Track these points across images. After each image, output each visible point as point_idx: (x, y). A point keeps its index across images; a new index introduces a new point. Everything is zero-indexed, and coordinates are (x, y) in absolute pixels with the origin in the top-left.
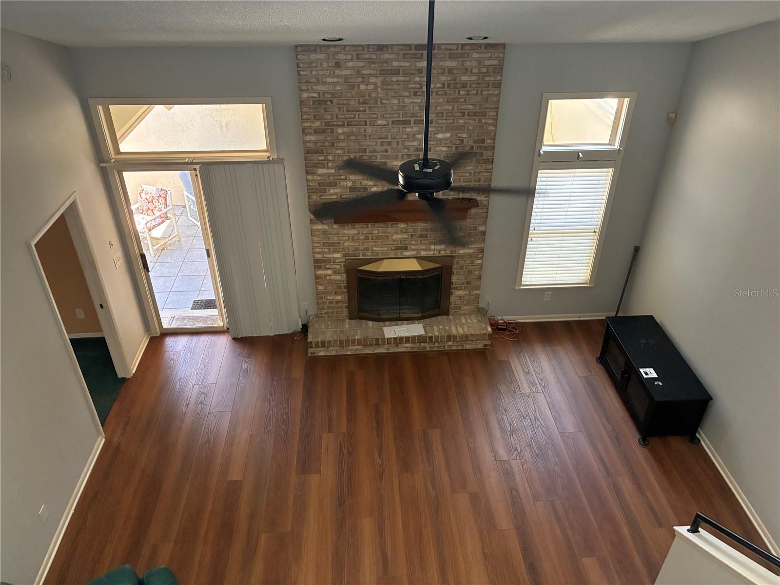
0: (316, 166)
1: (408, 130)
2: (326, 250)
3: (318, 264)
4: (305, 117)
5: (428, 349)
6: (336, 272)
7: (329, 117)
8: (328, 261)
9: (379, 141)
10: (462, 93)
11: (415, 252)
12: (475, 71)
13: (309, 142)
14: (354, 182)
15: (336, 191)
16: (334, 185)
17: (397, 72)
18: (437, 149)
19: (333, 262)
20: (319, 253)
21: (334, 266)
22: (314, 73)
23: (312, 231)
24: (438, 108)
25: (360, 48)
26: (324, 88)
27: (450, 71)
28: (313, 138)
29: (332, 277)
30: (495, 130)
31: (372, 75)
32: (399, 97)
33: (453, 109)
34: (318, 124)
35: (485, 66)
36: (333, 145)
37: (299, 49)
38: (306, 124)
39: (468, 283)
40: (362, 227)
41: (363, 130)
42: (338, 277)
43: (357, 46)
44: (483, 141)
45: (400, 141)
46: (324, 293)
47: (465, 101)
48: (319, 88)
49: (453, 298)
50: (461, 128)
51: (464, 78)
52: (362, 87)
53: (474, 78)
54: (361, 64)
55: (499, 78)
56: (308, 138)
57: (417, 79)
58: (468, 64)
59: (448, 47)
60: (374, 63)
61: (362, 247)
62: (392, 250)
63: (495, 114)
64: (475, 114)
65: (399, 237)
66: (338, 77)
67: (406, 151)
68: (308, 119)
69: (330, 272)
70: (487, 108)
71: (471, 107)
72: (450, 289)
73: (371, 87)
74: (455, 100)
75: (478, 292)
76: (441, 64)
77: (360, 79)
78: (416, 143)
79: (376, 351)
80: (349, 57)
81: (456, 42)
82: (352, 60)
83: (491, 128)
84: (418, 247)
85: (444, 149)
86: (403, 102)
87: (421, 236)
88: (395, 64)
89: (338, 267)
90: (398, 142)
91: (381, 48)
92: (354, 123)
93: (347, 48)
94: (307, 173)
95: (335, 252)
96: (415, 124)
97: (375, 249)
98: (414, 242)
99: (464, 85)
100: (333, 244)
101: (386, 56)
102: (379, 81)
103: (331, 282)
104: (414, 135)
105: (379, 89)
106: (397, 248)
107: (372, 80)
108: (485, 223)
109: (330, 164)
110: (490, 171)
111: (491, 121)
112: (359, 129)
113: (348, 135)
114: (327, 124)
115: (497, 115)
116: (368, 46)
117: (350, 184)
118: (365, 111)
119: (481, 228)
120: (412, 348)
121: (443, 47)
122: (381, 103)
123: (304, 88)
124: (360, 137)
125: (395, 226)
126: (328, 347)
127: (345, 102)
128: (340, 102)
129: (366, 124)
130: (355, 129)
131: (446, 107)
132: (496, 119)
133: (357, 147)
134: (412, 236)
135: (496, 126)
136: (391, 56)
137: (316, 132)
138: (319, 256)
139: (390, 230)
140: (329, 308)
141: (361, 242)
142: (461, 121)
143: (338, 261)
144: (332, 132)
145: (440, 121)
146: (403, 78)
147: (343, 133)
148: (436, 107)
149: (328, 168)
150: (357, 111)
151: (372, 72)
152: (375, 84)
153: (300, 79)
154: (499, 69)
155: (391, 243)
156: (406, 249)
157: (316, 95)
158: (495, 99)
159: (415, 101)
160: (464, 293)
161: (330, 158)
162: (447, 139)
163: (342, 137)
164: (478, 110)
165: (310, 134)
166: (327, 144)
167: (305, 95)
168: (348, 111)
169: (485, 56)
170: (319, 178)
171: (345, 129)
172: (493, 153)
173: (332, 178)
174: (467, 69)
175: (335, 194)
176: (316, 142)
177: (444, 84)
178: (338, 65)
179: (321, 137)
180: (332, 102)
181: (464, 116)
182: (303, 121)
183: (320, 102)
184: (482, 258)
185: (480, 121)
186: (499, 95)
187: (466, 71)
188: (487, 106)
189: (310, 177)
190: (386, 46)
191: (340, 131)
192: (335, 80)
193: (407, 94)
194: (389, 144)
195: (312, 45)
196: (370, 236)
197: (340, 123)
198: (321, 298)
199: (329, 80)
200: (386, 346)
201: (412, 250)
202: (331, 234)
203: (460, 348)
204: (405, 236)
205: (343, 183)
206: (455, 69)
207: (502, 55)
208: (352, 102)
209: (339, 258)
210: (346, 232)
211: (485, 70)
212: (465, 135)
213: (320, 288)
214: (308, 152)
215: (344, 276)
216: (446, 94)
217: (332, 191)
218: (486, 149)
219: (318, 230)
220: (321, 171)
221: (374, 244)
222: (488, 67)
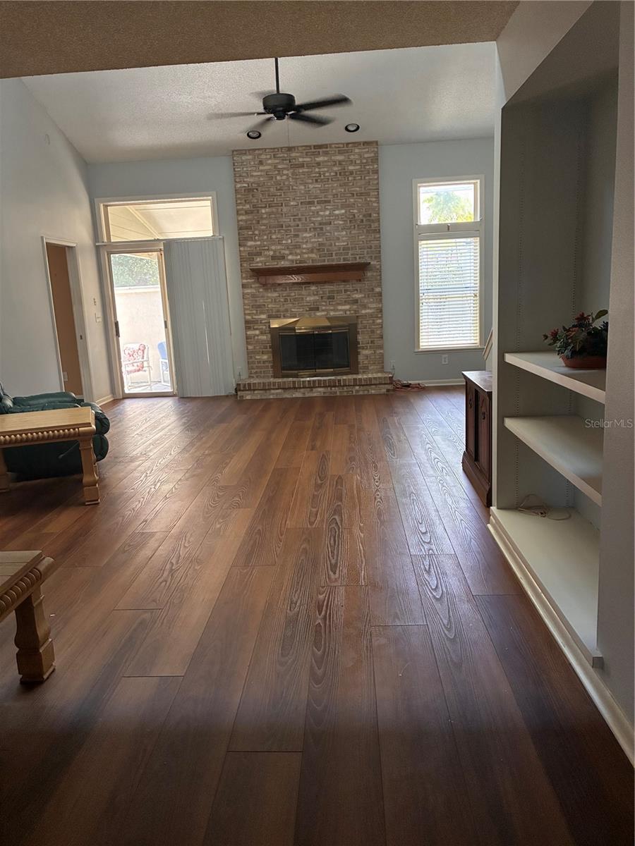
0: (246, 239)
1: (313, 208)
2: (254, 312)
3: (249, 324)
4: (239, 201)
5: (338, 394)
6: (262, 333)
7: (255, 201)
8: (255, 322)
9: (292, 218)
10: (350, 179)
11: (326, 313)
12: (358, 162)
13: (241, 221)
14: (275, 251)
15: (262, 259)
16: (259, 254)
17: (302, 166)
18: (336, 222)
19: (261, 323)
20: (249, 314)
21: (261, 327)
22: (245, 169)
23: (244, 295)
24: (334, 191)
25: (276, 150)
26: (252, 180)
27: (340, 163)
28: (244, 218)
29: (259, 337)
30: (379, 206)
31: (284, 169)
32: (305, 184)
33: (345, 191)
34: (248, 206)
35: (365, 158)
36: (258, 222)
37: (235, 153)
38: (238, 207)
39: (372, 342)
40: (282, 290)
41: (280, 210)
42: (264, 337)
43: (274, 149)
44: (370, 215)
45: (308, 217)
46: (252, 352)
47: (353, 185)
48: (248, 180)
49: (360, 358)
50: (352, 206)
51: (351, 168)
52: (278, 178)
53: (358, 167)
54: (277, 161)
55: (376, 166)
56: (240, 218)
57: (317, 170)
58: (352, 157)
59: (337, 146)
60: (286, 160)
61: (282, 309)
62: (307, 311)
63: (376, 193)
64: (361, 194)
65: (312, 298)
66: (262, 171)
67: (312, 225)
68: (240, 203)
69: (257, 332)
70: (370, 189)
71: (358, 189)
72: (357, 348)
73: (284, 177)
74: (345, 184)
75: (381, 351)
76: (333, 158)
77: (277, 172)
78: (319, 219)
79: (294, 396)
80: (268, 157)
81: (343, 142)
82: (270, 158)
83: (375, 205)
84: (328, 308)
85: (341, 222)
86: (308, 188)
87: (329, 298)
88: (301, 160)
89: (264, 327)
90: (306, 218)
91: (290, 149)
92: (273, 205)
93: (267, 150)
94: (240, 245)
95: (262, 313)
96: (318, 203)
97: (293, 310)
98: (324, 303)
99: (351, 173)
100: (259, 306)
101: (294, 155)
102: (289, 172)
103: (258, 341)
104: (318, 212)
105: (290, 179)
106: (311, 309)
107: (285, 172)
108: (380, 285)
109: (257, 238)
110: (378, 239)
111: (374, 199)
112: (277, 209)
113: (269, 214)
114: (254, 206)
115: (378, 194)
116: (282, 148)
117: (271, 253)
118: (281, 195)
119: (378, 290)
120: (324, 393)
121: (333, 146)
122: (292, 189)
123: (237, 180)
124: (277, 216)
125: (307, 288)
126: (254, 390)
127: (267, 189)
128: (263, 189)
129: (282, 205)
130: (274, 210)
131: (340, 190)
132: (377, 197)
133: (276, 223)
134: (322, 297)
135: (378, 203)
136: (297, 155)
137: (247, 213)
138: (248, 317)
139: (304, 292)
140: (258, 367)
141: (282, 303)
142: (352, 200)
143: (263, 322)
144: (258, 212)
145: (336, 201)
146: (307, 170)
147: (266, 213)
148: (332, 190)
149: (255, 241)
150: (275, 196)
151: (285, 166)
152: (287, 175)
153: (235, 174)
154: (375, 160)
155: (305, 304)
156: (318, 309)
157: (246, 185)
158: (376, 182)
159: (317, 186)
160: (370, 352)
161: (257, 232)
162: (343, 214)
163: (265, 216)
164: (363, 191)
165: (242, 214)
166: (254, 222)
167: (239, 186)
168: (269, 196)
169: (364, 150)
170: (249, 249)
171: (267, 210)
172: (379, 224)
173: (258, 249)
174: (352, 161)
175: (261, 262)
176: (246, 221)
177: (336, 173)
178: (261, 163)
179: (250, 217)
180: (257, 189)
181: (354, 196)
182: (237, 204)
183: (249, 190)
185: (366, 200)
186: (378, 178)
187: (352, 162)
188: (370, 187)
189: (242, 249)
190: (294, 147)
191: (263, 211)
192: (259, 173)
193: (310, 181)
194: (300, 220)
195: (243, 150)
196: (288, 298)
197: (264, 205)
198: (251, 357)
199: (255, 174)
200: (302, 390)
201: (323, 311)
202: (258, 297)
203: (366, 392)
204: (317, 298)
205: (267, 253)
206: (344, 161)
207: (376, 150)
208: (272, 189)
209: (264, 319)
210: (269, 295)
211: (365, 161)
212: (355, 211)
213: (250, 347)
214: (240, 228)
215: (269, 336)
216: (338, 180)
217: (258, 259)
218: (373, 221)
219: (248, 294)
220: (250, 243)
221: (291, 305)
222: (367, 158)
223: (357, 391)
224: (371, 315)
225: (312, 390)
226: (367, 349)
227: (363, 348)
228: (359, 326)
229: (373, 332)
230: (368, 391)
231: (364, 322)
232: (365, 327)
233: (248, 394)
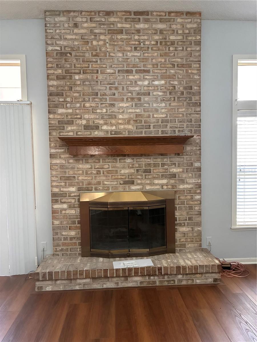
0: (56, 106)
1: (131, 77)
2: (63, 184)
3: (56, 198)
4: (50, 65)
5: (158, 284)
6: (70, 207)
7: (68, 66)
8: (63, 195)
9: (108, 86)
10: (171, 49)
11: (141, 187)
12: (180, 32)
13: (52, 86)
14: (88, 120)
15: (73, 128)
16: (70, 123)
17: (121, 32)
18: (155, 93)
19: (69, 196)
20: (57, 187)
21: (69, 200)
22: (57, 31)
23: (52, 165)
24: (154, 61)
25: (93, 13)
26: (65, 43)
27: (161, 31)
28: (55, 83)
29: (67, 212)
30: (200, 79)
31: (101, 34)
32: (123, 51)
33: (165, 61)
34: (60, 71)
35: (187, 28)
36: (71, 89)
37: (47, 13)
38: (50, 72)
39: (190, 219)
40: (95, 162)
41: (96, 77)
42: (73, 212)
43: (91, 12)
44: (191, 88)
45: (125, 86)
46: (59, 228)
47: (174, 55)
48: (61, 43)
49: (178, 235)
50: (172, 77)
51: (172, 38)
52: (95, 43)
53: (180, 38)
54: (94, 25)
55: (198, 37)
56: (51, 83)
57: (136, 37)
58: (174, 27)
59: (158, 13)
60: (104, 24)
61: (94, 181)
62: (121, 184)
63: (198, 66)
64: (183, 66)
65: (127, 171)
66: (76, 34)
67: (130, 94)
68: (52, 67)
69: (65, 206)
70: (192, 61)
71: (179, 60)
72: (175, 225)
73: (101, 43)
74: (166, 54)
75: (199, 229)
76: (154, 26)
77: (93, 37)
78: (137, 89)
79: (105, 286)
80: (84, 20)
81: (165, 10)
82: (86, 22)
83: (196, 77)
84: (143, 181)
85: (160, 94)
86: (127, 55)
87: (145, 171)
88: (119, 25)
89: (73, 201)
90: (123, 87)
91: (108, 13)
92: (89, 71)
93: (83, 13)
94: (49, 113)
95: (71, 185)
96: (136, 73)
97: (106, 183)
98: (140, 177)
99: (173, 43)
100: (68, 178)
101: (112, 19)
102: (107, 38)
103: (65, 216)
104: (136, 82)
105: (108, 44)
106: (125, 183)
107: (102, 37)
108: (199, 160)
109: (68, 105)
110: (199, 113)
111: (195, 72)
112: (92, 76)
113: (84, 81)
114: (67, 71)
115: (200, 67)
116: (99, 12)
117: (84, 122)
118: (97, 62)
119: (197, 165)
120: (141, 283)
121: (155, 14)
122: (109, 56)
123: (49, 42)
124: (92, 83)
125: (122, 161)
126: (56, 280)
127: (81, 54)
128: (78, 54)
129: (98, 73)
130: (89, 76)
131: (160, 60)
132: (199, 70)
133: (91, 91)
134: (137, 171)
135: (200, 75)
136: (116, 20)
137: (58, 78)
138: (56, 190)
139: (118, 164)
140: (64, 244)
141: (94, 176)
142: (172, 71)
143: (73, 195)
144: (71, 79)
145: (156, 71)
146: (126, 37)
147: (79, 79)
148: (152, 59)
149: (67, 108)
150: (91, 62)
151: (102, 31)
152: (104, 40)
153: (46, 36)
154: (198, 31)
155: (119, 177)
156: (132, 183)
157: (59, 48)
158: (197, 54)
159: (136, 54)
160: (188, 229)
161: (68, 99)
162: (162, 86)
163: (79, 83)
164: (184, 63)
165: (53, 80)
166: (66, 88)
167: (50, 48)
168: (83, 61)
169: (186, 21)
170: (59, 117)
171: (81, 76)
172: (200, 98)
173: (70, 117)
174: (174, 30)
175: (72, 131)
176: (57, 87)
177: (157, 42)
178: (76, 25)
179: (62, 83)
180: (71, 54)
181: (174, 67)
182: (48, 68)
183: (62, 54)
184: (200, 193)
185: (187, 71)
186: (200, 51)
187: (174, 32)
188: (191, 59)
189: (51, 116)
190: (113, 12)
191: (77, 77)
192: (74, 37)
193: (129, 49)
194: (116, 88)
195: (57, 11)
196: (101, 170)
197: (77, 71)
198: (57, 234)
199: (69, 37)
200: (115, 280)
201: (138, 184)
202: (67, 168)
203: (190, 282)
204: (132, 171)
205: (79, 122)
206: (165, 30)
207: (199, 21)
208: (87, 55)
209: (73, 192)
210: (81, 166)
211: (187, 31)
212: (176, 83)
213: (57, 222)
214: (51, 94)
215: (78, 210)
216: (159, 50)
217: (69, 128)
218: (194, 94)
219: (56, 164)
220: (60, 111)
221: (104, 178)
222: (189, 29)
223: (180, 281)
224: (190, 191)
225: (127, 280)
226: (184, 225)
227: (180, 225)
228: (177, 201)
229: (191, 208)
230: (193, 280)
231: (182, 197)
232: (183, 203)
233: (48, 285)
